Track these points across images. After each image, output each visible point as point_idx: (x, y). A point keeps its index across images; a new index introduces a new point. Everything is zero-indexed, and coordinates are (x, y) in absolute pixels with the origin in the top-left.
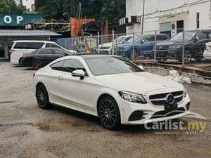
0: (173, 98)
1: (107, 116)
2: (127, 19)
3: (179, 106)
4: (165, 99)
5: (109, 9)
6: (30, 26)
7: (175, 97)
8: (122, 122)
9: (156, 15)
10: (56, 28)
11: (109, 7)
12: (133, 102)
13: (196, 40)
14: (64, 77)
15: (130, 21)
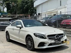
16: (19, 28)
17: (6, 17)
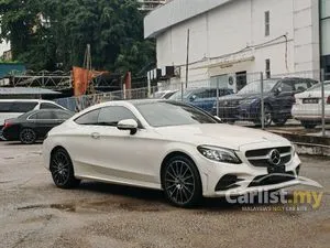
0: (278, 156)
1: (179, 186)
2: (159, 71)
3: (287, 170)
4: (268, 157)
5: (129, 57)
6: (7, 82)
7: (281, 155)
8: (204, 194)
9: (204, 64)
10: (49, 84)
11: (128, 54)
12: (221, 161)
13: (278, 92)
14: (102, 134)
15: (164, 73)
16: (129, 131)
17: (24, 85)
